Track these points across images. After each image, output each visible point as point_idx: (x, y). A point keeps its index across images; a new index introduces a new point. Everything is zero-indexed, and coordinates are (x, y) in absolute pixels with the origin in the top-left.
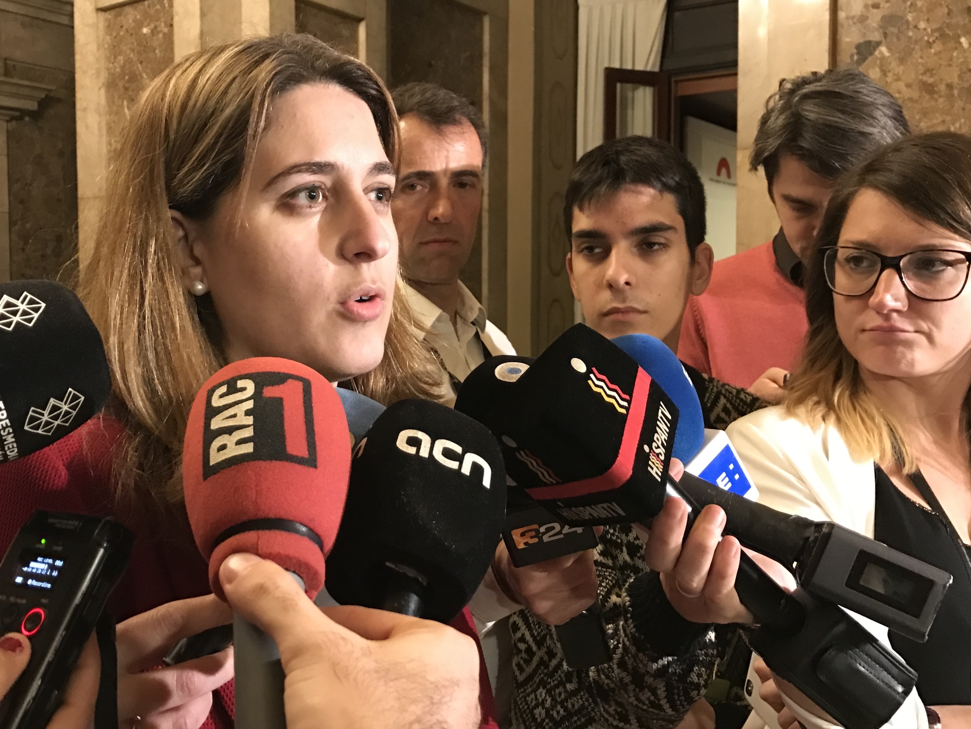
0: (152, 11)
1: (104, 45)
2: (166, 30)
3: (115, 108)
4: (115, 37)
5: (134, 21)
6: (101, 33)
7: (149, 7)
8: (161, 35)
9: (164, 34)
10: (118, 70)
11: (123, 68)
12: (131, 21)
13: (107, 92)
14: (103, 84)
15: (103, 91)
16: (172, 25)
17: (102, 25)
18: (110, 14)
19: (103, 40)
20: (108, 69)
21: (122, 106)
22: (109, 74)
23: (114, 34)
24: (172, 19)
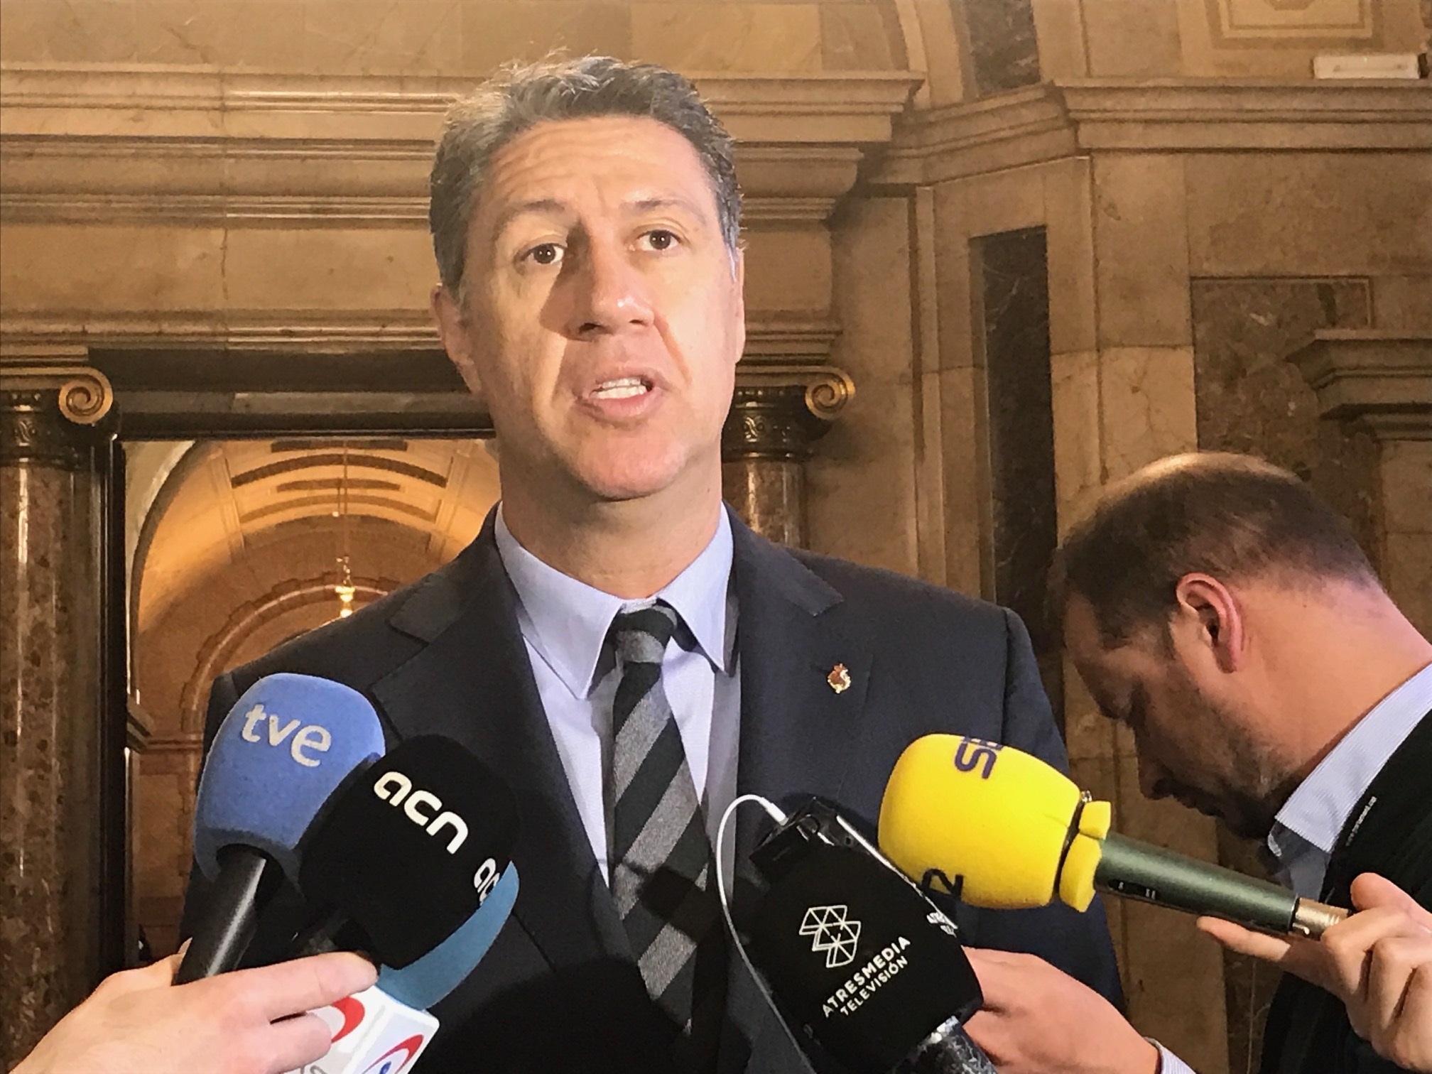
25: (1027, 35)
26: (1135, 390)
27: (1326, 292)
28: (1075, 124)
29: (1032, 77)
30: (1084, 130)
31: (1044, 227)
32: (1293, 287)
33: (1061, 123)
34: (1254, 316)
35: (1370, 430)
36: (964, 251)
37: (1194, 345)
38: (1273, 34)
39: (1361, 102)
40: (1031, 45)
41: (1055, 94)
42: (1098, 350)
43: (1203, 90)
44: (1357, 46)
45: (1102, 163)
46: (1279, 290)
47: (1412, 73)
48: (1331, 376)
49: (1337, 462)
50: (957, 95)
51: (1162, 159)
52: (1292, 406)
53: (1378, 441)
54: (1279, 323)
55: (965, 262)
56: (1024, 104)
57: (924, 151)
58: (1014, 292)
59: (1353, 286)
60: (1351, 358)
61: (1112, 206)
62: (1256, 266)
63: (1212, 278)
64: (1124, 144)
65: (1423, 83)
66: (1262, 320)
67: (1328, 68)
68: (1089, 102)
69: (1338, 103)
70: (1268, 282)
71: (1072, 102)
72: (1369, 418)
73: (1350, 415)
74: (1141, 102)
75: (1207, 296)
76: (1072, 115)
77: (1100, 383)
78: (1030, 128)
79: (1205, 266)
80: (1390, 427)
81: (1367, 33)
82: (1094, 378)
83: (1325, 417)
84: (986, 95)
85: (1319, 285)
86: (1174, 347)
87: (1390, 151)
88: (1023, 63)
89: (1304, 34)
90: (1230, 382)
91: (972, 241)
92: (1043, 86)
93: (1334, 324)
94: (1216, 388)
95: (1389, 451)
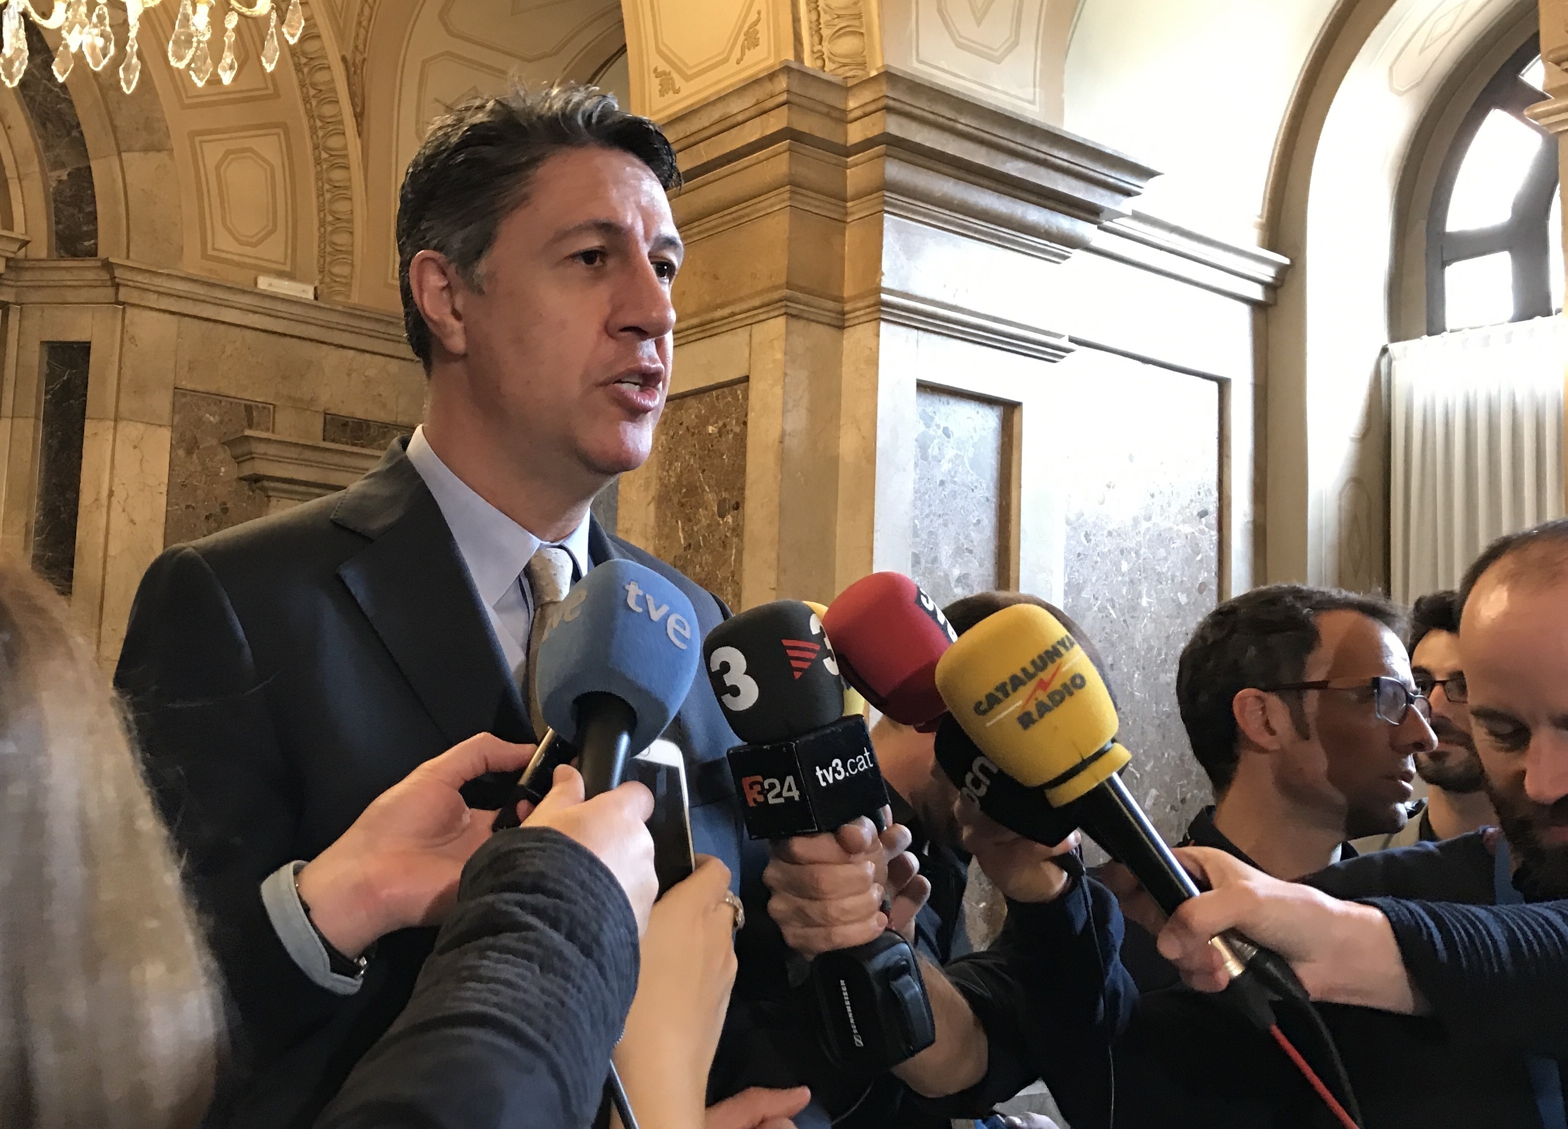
0: (721, 405)
2: (737, 429)
3: (666, 530)
4: (672, 437)
5: (696, 416)
7: (717, 399)
8: (731, 436)
9: (736, 434)
10: (673, 480)
11: (679, 477)
12: (693, 416)
13: (658, 508)
14: (653, 498)
15: (652, 507)
16: (745, 423)
20: (661, 479)
21: (674, 528)
22: (661, 486)
23: (671, 433)
24: (746, 415)
25: (91, 227)
26: (135, 447)
27: (249, 409)
28: (117, 286)
29: (92, 253)
30: (122, 290)
31: (90, 343)
32: (231, 403)
33: (109, 283)
34: (207, 415)
35: (264, 489)
36: (37, 348)
37: (172, 426)
38: (236, 258)
39: (280, 306)
40: (94, 234)
41: (107, 266)
42: (116, 420)
43: (195, 281)
44: (281, 274)
45: (130, 311)
46: (223, 404)
47: (311, 296)
48: (249, 456)
49: (244, 505)
50: (43, 254)
51: (167, 316)
52: (223, 469)
53: (269, 497)
54: (221, 422)
55: (37, 355)
56: (88, 268)
57: (19, 284)
58: (65, 378)
59: (264, 408)
60: (260, 448)
61: (133, 337)
62: (213, 388)
63: (186, 390)
64: (143, 304)
65: (316, 303)
66: (212, 419)
67: (264, 283)
68: (128, 275)
69: (268, 304)
70: (216, 398)
71: (118, 273)
72: (266, 484)
73: (255, 480)
74: (158, 281)
75: (183, 400)
76: (117, 280)
77: (114, 440)
78: (89, 283)
79: (184, 383)
80: (274, 489)
81: (287, 268)
82: (111, 438)
83: (242, 479)
84: (61, 258)
85: (245, 405)
86: (160, 426)
87: (292, 336)
88: (86, 244)
89: (253, 261)
90: (189, 452)
91: (42, 343)
92: (99, 260)
93: (250, 426)
94: (181, 452)
95: (274, 501)
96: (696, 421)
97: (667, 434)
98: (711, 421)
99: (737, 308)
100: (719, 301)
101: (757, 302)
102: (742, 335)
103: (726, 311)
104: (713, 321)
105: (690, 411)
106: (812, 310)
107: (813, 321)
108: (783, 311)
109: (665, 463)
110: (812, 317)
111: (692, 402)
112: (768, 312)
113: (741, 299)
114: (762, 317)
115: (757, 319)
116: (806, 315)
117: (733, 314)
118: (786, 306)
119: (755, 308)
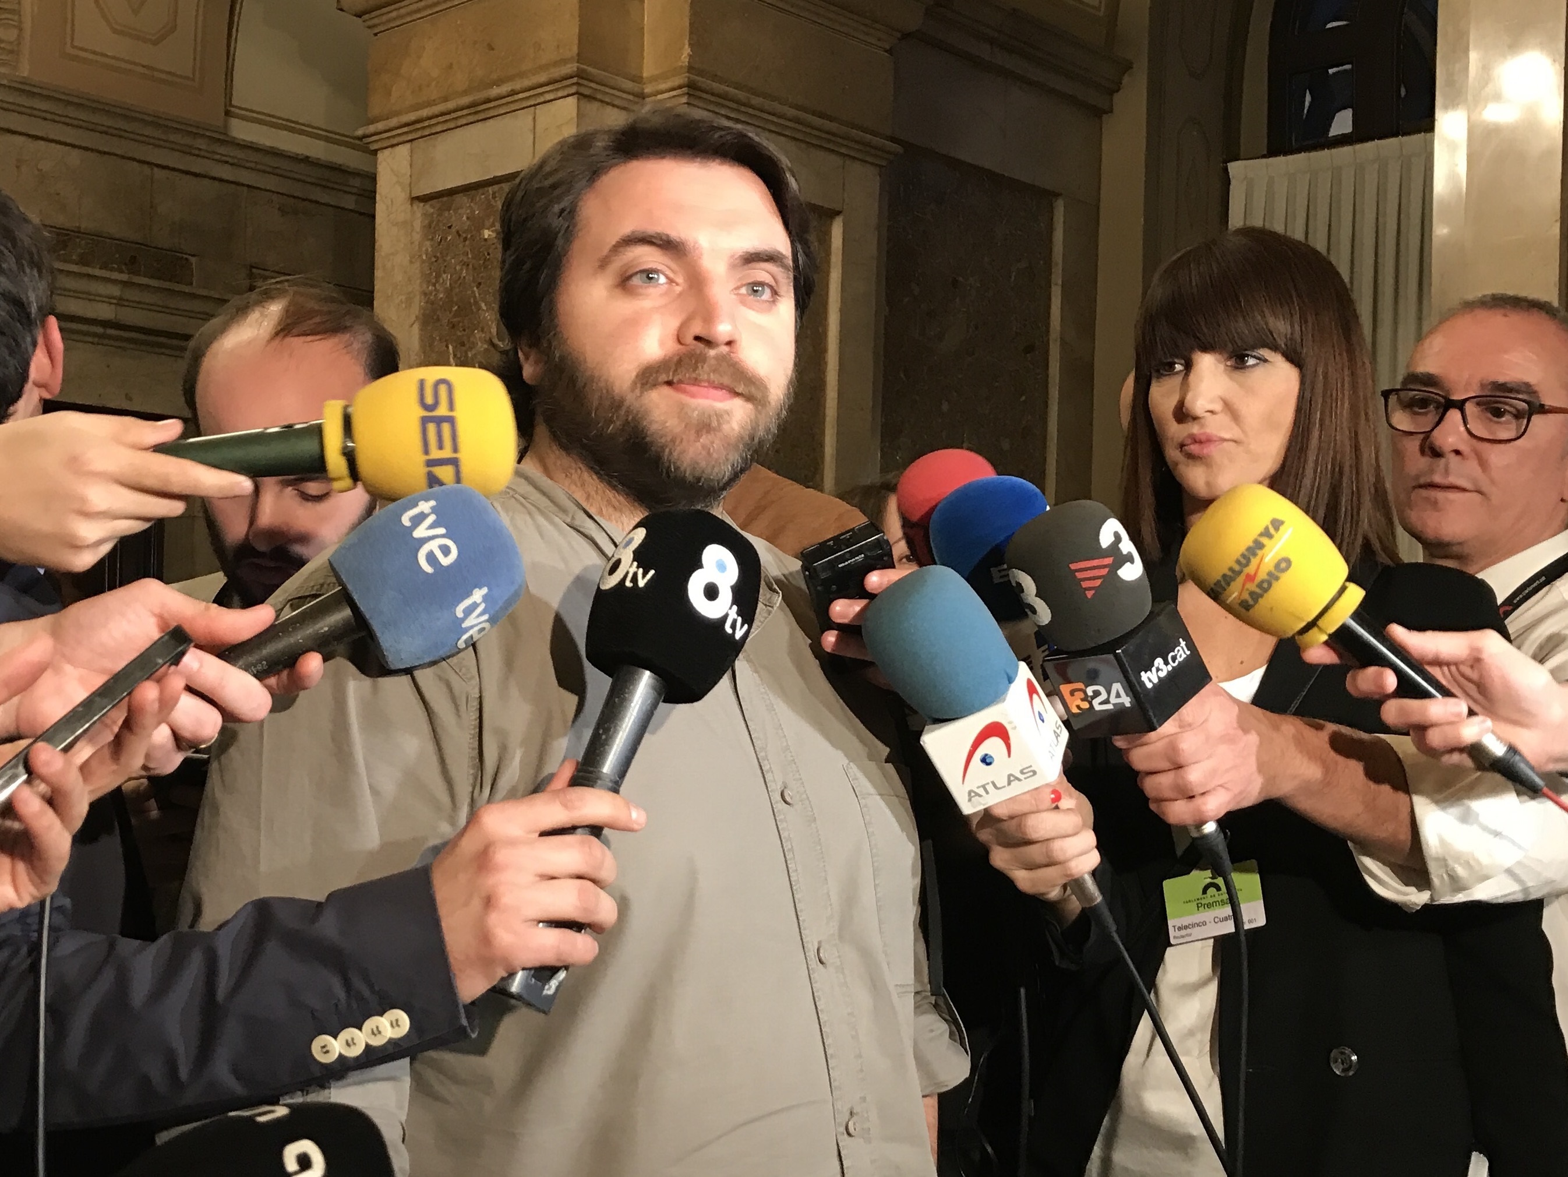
1: (420, 256)
3: (433, 356)
4: (439, 243)
5: (468, 218)
6: (417, 237)
7: (494, 193)
10: (441, 296)
11: (449, 291)
12: (465, 218)
13: (422, 329)
14: (417, 318)
15: (416, 328)
17: (418, 224)
18: (432, 206)
19: (420, 245)
20: (425, 294)
21: (444, 354)
22: (427, 302)
23: (438, 238)
96: (468, 223)
97: (432, 239)
98: (487, 223)
99: (518, 85)
100: (494, 76)
101: (543, 78)
102: (523, 119)
103: (504, 89)
104: (489, 101)
105: (460, 211)
106: (607, 90)
107: (608, 104)
108: (573, 90)
109: (431, 274)
110: (607, 100)
111: (462, 199)
112: (557, 90)
113: (522, 75)
114: (548, 97)
115: (542, 99)
116: (599, 96)
117: (514, 93)
118: (577, 84)
119: (541, 86)
